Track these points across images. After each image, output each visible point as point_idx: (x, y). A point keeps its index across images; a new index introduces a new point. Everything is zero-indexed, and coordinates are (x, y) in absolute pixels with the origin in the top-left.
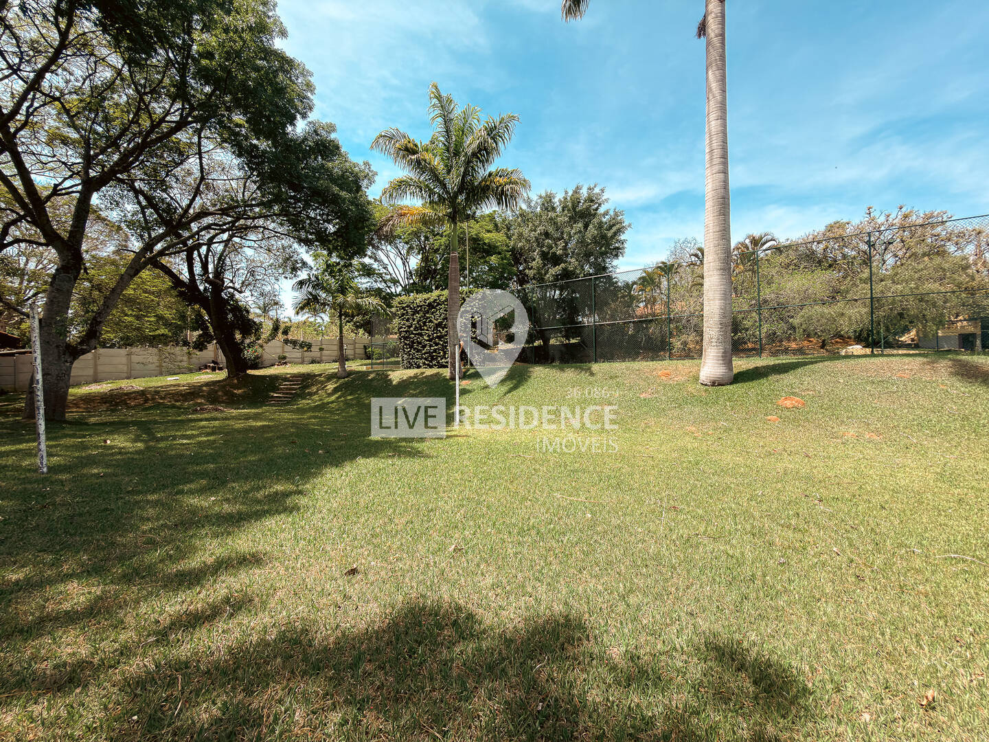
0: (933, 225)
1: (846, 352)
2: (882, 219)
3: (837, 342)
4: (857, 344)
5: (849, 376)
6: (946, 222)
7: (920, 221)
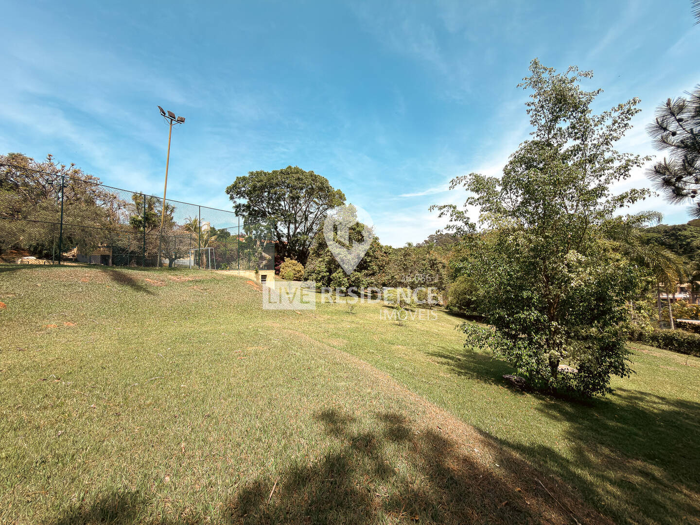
0: (91, 184)
1: (22, 261)
2: (59, 167)
3: (12, 252)
4: (31, 256)
5: (45, 281)
6: (98, 185)
7: (83, 179)
